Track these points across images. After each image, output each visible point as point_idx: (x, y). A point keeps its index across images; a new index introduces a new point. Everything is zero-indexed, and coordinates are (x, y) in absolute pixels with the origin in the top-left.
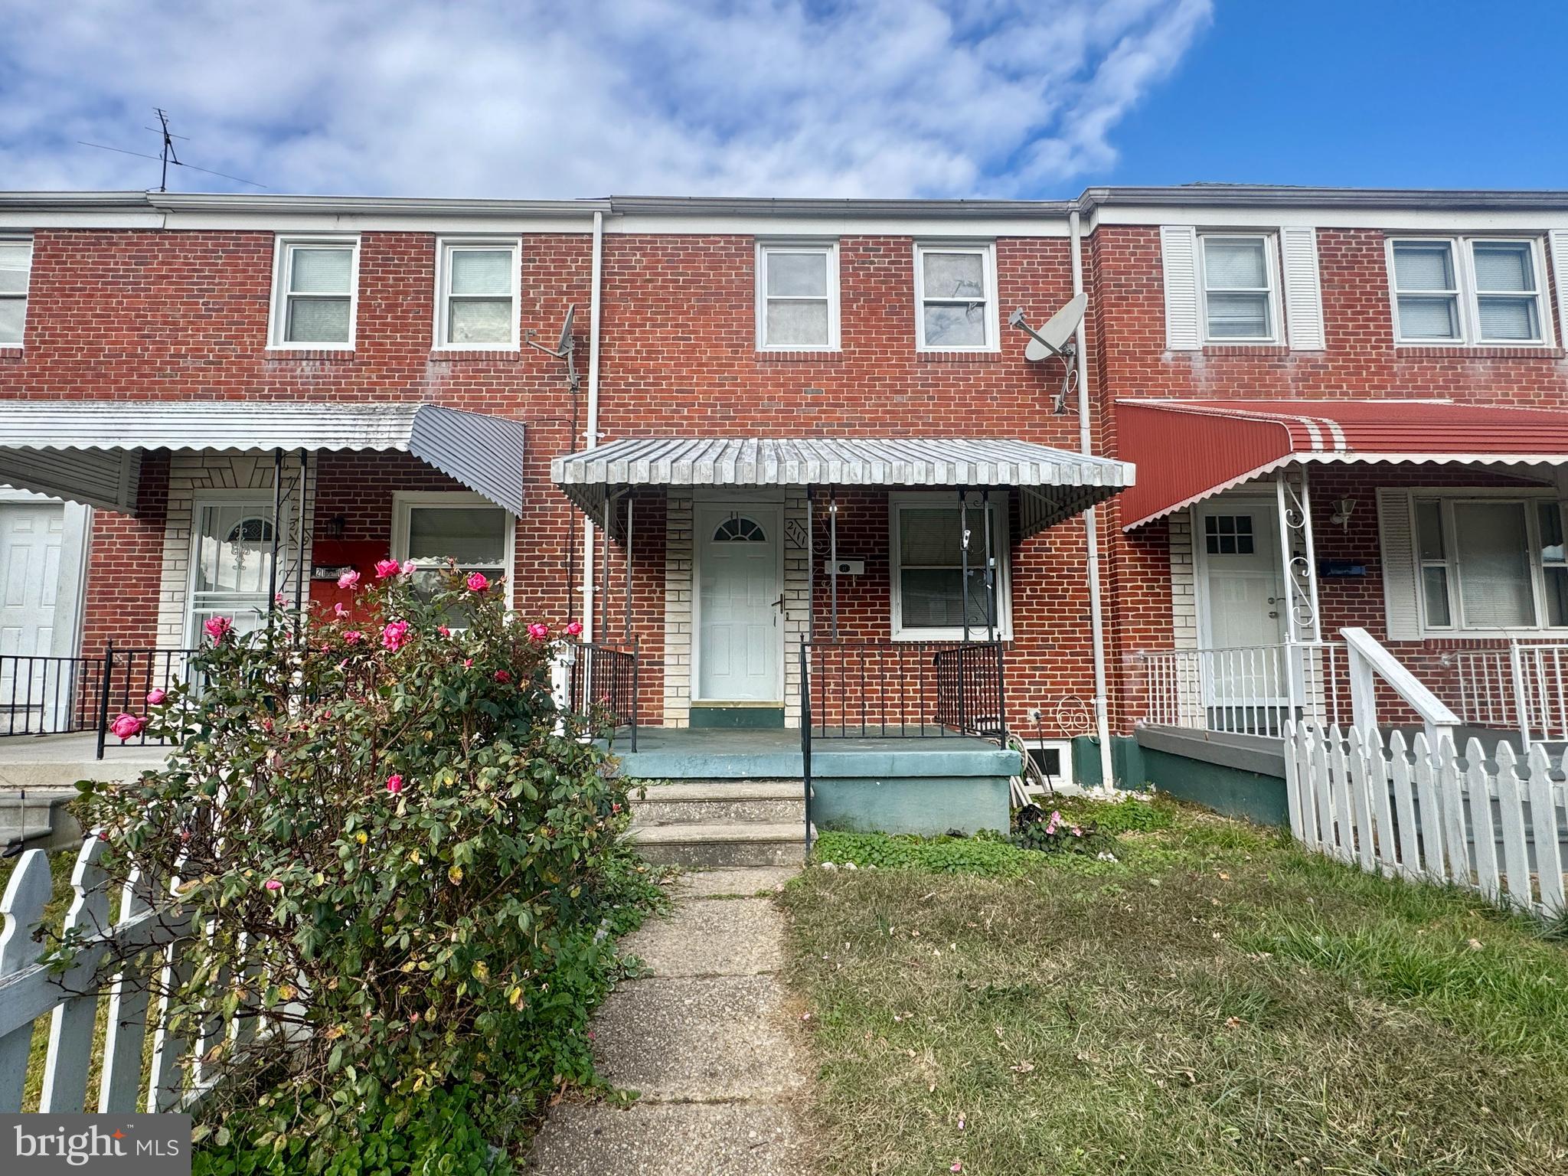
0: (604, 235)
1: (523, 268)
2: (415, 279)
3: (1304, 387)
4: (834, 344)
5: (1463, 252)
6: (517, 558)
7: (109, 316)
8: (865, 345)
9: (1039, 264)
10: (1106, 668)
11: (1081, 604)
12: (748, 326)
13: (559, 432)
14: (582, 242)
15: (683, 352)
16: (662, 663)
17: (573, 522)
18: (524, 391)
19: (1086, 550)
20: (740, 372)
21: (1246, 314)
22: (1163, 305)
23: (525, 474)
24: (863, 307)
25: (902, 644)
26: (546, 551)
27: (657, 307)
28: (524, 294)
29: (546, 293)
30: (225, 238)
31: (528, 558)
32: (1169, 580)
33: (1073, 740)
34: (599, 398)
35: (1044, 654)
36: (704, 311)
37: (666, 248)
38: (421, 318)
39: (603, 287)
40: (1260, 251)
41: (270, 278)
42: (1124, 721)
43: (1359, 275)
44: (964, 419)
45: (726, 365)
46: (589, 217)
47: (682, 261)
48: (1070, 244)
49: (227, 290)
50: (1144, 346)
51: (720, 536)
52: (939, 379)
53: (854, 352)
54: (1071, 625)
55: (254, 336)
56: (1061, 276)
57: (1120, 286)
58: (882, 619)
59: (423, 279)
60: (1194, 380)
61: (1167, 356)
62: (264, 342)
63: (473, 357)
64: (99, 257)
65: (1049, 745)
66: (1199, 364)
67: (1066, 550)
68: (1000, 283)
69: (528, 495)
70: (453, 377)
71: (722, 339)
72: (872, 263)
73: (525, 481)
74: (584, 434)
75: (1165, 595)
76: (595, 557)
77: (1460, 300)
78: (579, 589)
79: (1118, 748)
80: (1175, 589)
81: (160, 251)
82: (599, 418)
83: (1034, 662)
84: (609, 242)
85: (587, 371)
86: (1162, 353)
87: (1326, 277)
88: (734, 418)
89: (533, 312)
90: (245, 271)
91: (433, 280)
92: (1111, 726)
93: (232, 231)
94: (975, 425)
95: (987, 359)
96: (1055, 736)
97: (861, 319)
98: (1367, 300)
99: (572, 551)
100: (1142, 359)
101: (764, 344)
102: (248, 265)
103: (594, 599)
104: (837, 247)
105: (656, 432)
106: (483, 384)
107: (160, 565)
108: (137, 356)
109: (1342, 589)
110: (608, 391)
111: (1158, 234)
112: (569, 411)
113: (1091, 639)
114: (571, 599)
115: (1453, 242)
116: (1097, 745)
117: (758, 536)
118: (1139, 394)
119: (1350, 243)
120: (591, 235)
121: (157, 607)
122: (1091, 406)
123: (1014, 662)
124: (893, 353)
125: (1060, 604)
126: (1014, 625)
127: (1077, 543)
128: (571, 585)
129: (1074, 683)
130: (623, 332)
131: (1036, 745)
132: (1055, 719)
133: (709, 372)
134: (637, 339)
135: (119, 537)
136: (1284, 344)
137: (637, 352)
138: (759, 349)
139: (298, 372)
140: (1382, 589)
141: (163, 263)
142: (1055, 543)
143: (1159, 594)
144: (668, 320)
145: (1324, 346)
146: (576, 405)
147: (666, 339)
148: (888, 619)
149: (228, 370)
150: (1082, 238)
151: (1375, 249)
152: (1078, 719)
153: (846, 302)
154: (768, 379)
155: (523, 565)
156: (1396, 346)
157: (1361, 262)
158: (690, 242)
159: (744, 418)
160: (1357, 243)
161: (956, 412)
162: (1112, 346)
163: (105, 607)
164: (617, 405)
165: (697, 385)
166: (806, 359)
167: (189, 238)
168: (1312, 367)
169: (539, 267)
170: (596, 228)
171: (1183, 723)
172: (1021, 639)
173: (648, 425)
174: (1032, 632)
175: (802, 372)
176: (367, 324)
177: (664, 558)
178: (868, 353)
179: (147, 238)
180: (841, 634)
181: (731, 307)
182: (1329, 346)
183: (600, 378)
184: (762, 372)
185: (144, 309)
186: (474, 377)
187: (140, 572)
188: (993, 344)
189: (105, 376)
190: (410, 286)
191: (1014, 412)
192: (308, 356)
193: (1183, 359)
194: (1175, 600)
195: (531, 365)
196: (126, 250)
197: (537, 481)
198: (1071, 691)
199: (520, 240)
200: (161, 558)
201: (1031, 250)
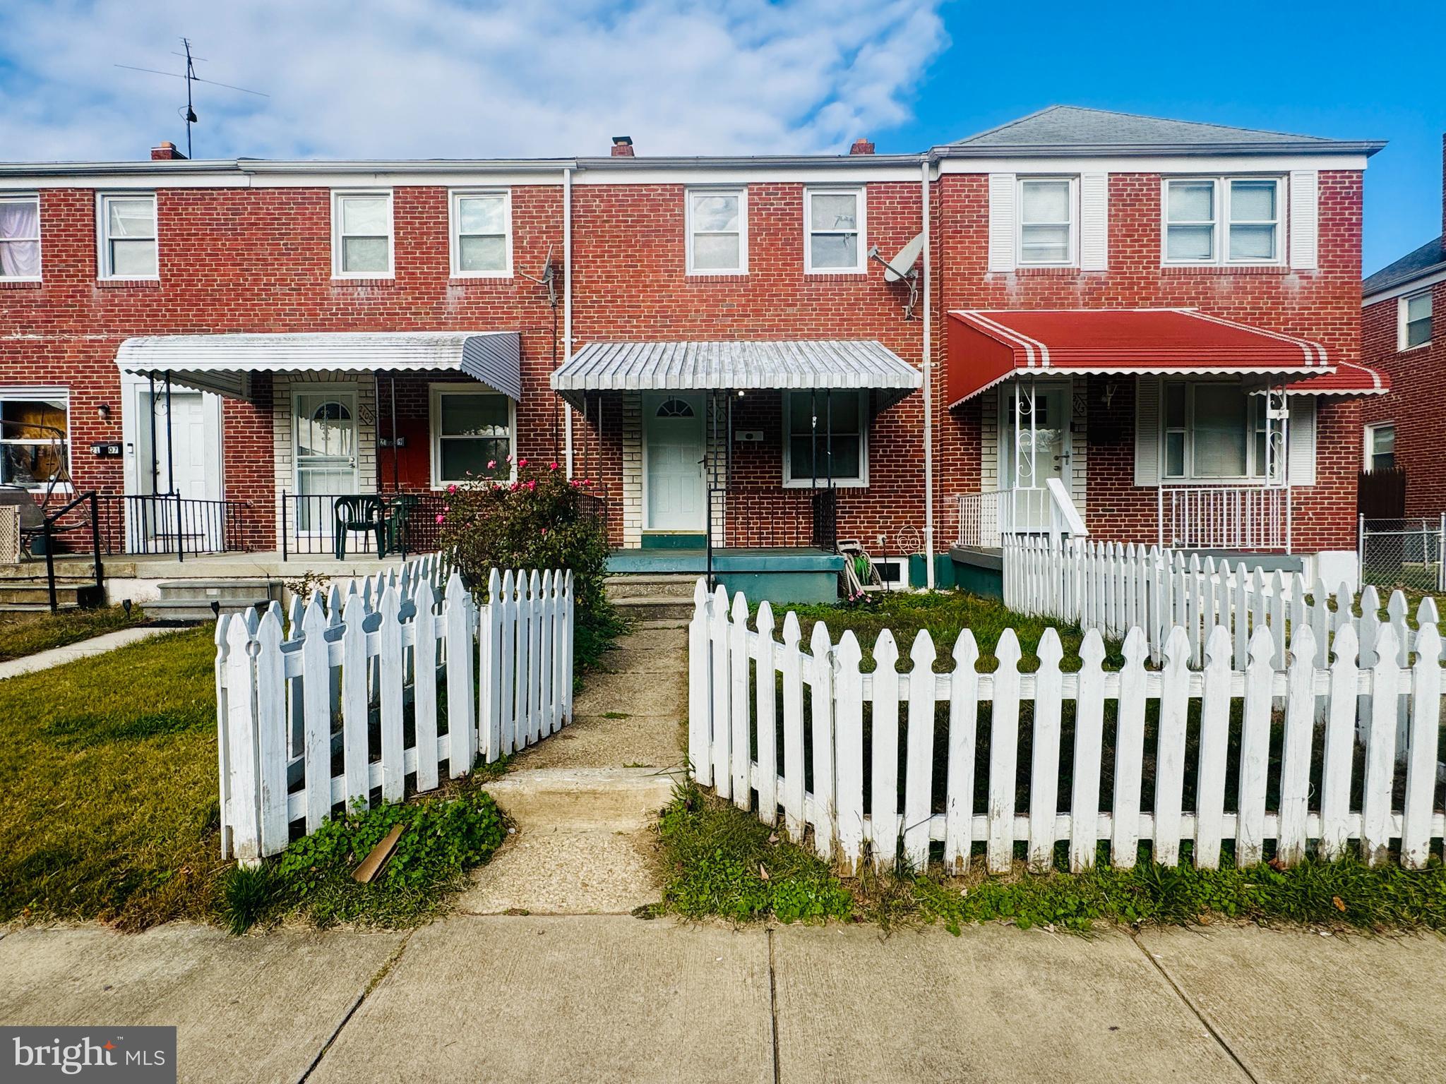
0: (572, 186)
1: (513, 213)
2: (435, 223)
3: (1089, 299)
4: (743, 269)
5: (1223, 188)
6: (518, 430)
7: (218, 255)
8: (767, 270)
9: (898, 203)
10: (934, 507)
11: (918, 461)
12: (680, 256)
13: (544, 338)
14: (555, 191)
15: (632, 277)
16: (622, 504)
17: (557, 405)
18: (517, 308)
19: (924, 421)
20: (674, 291)
21: (1053, 241)
22: (988, 237)
23: (521, 369)
24: (765, 239)
25: (790, 490)
26: (538, 425)
27: (612, 242)
28: (515, 233)
29: (530, 233)
30: (294, 193)
31: (526, 430)
32: (980, 444)
33: (910, 557)
34: (572, 312)
35: (891, 497)
36: (647, 244)
37: (618, 195)
38: (440, 253)
39: (572, 227)
40: (1067, 190)
41: (330, 224)
42: (942, 543)
43: (1139, 210)
44: (838, 325)
45: (663, 286)
46: (561, 172)
47: (630, 206)
48: (921, 187)
49: (300, 234)
50: (973, 269)
51: (662, 413)
52: (820, 295)
53: (758, 275)
54: (911, 476)
55: (322, 269)
56: (914, 213)
57: (957, 222)
58: (776, 472)
59: (440, 223)
60: (1007, 295)
61: (988, 277)
62: (329, 274)
63: (481, 283)
64: (205, 209)
65: (890, 561)
66: (1011, 283)
67: (910, 422)
68: (868, 218)
69: (524, 385)
70: (467, 298)
71: (661, 266)
72: (772, 204)
73: (521, 374)
74: (562, 340)
75: (976, 454)
76: (573, 430)
77: (1217, 228)
78: (562, 452)
79: (938, 562)
80: (984, 451)
81: (248, 204)
82: (572, 327)
83: (884, 502)
84: (576, 191)
85: (563, 292)
86: (985, 274)
87: (1113, 212)
88: (670, 326)
89: (522, 247)
90: (311, 219)
91: (447, 223)
92: (934, 547)
93: (299, 188)
94: (846, 330)
95: (856, 279)
96: (896, 555)
97: (763, 249)
98: (1143, 230)
99: (557, 425)
100: (970, 279)
101: (691, 270)
102: (312, 214)
103: (573, 459)
104: (746, 191)
105: (614, 337)
106: (488, 303)
107: (272, 437)
108: (240, 285)
109: (1105, 449)
110: (578, 307)
111: (987, 180)
112: (551, 323)
113: (924, 486)
114: (557, 459)
115: (1216, 181)
116: (925, 560)
117: (689, 413)
118: (966, 307)
119: (1134, 185)
120: (562, 186)
121: (273, 467)
122: (931, 314)
123: (869, 502)
124: (786, 275)
125: (903, 461)
126: (871, 476)
127: (917, 417)
128: (557, 449)
129: (911, 517)
130: (588, 262)
131: (881, 561)
132: (896, 542)
133: (651, 291)
134: (599, 267)
135: (242, 417)
136: (1078, 266)
137: (599, 277)
138: (688, 274)
139: (356, 296)
140: (1134, 450)
141: (251, 214)
142: (901, 417)
143: (972, 454)
144: (621, 251)
145: (1106, 267)
146: (556, 317)
147: (620, 266)
148: (781, 472)
149: (306, 294)
150: (930, 182)
151: (1153, 190)
152: (913, 542)
153: (752, 236)
154: (694, 296)
155: (523, 435)
156: (1162, 266)
157: (1141, 200)
158: (635, 190)
159: (677, 326)
160: (1139, 185)
161: (832, 320)
162: (948, 269)
163: (238, 467)
164: (585, 317)
165: (643, 301)
166: (723, 280)
167: (268, 193)
168: (1097, 283)
169: (524, 212)
170: (565, 180)
171: (985, 544)
172: (875, 487)
173: (608, 332)
174: (883, 481)
175: (719, 291)
176: (402, 258)
177: (621, 430)
178: (768, 275)
179: (238, 194)
180: (747, 483)
181: (668, 241)
182: (1110, 268)
183: (572, 297)
184: (690, 291)
185: (242, 249)
186: (482, 298)
187: (259, 442)
188: (862, 268)
189: (219, 300)
190: (431, 228)
191: (874, 319)
192: (362, 283)
193: (1000, 279)
194: (983, 458)
195: (521, 287)
196: (224, 204)
197: (530, 374)
198: (909, 522)
199: (509, 190)
200: (272, 432)
201: (893, 192)
